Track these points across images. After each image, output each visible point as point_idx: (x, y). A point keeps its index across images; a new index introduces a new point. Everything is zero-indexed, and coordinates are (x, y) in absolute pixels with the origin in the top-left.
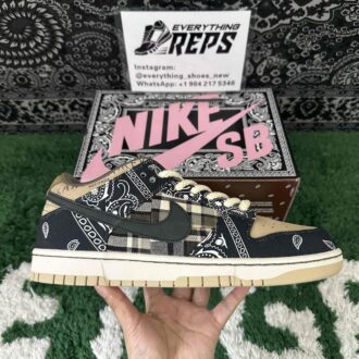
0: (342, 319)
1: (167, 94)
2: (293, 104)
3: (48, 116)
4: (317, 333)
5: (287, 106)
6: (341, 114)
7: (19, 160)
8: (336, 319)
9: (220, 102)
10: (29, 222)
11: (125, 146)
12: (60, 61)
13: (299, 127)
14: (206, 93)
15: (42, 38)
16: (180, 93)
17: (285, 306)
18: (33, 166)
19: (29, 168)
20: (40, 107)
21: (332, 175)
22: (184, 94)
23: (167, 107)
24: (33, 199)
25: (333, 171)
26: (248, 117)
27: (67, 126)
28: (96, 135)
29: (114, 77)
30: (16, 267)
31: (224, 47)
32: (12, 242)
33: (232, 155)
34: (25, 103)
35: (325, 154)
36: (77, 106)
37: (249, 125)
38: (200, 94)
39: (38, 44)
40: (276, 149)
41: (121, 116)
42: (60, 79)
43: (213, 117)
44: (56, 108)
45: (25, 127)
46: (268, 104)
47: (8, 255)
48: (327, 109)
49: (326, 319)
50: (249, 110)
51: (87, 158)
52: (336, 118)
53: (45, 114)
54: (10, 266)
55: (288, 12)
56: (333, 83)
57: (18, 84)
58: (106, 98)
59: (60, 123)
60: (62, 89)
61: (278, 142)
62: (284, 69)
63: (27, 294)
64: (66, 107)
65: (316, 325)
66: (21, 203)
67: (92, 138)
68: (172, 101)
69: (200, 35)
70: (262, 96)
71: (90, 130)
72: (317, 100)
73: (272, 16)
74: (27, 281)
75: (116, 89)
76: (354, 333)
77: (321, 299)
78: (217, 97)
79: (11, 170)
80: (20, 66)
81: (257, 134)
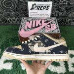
2: (60, 20)
12: (16, 11)
20: (11, 20)
28: (22, 25)
29: (26, 14)
36: (18, 20)
37: (52, 24)
39: (12, 7)
40: (57, 28)
41: (27, 22)
42: (16, 14)
44: (14, 20)
45: (8, 24)
46: (55, 20)
48: (67, 22)
55: (59, 2)
56: (68, 16)
62: (58, 13)
68: (37, 19)
69: (43, 6)
72: (65, 20)
73: (56, 3)
80: (8, 12)
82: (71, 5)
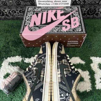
0: (97, 73)
1: (48, 7)
2: (87, 10)
3: (13, 15)
4: (89, 77)
5: (85, 11)
7: (5, 28)
8: (95, 73)
9: (64, 10)
10: (9, 46)
11: (35, 24)
13: (88, 18)
14: (60, 7)
16: (52, 7)
17: (81, 70)
18: (10, 30)
19: (9, 30)
20: (10, 12)
21: (97, 33)
22: (53, 7)
23: (48, 11)
24: (10, 40)
25: (97, 32)
26: (72, 14)
27: (19, 18)
28: (26, 20)
29: (32, 2)
30: (6, 59)
32: (5, 51)
33: (67, 27)
34: (6, 11)
35: (95, 26)
36: (21, 11)
37: (72, 17)
38: (58, 7)
40: (80, 25)
41: (34, 14)
42: (16, 3)
43: (62, 15)
44: (15, 12)
45: (7, 18)
46: (79, 10)
47: (4, 55)
48: (97, 12)
49: (92, 73)
50: (73, 12)
51: (23, 28)
52: (100, 15)
53: (12, 14)
54: (5, 58)
56: (100, 4)
58: (29, 9)
59: (17, 17)
60: (16, 6)
61: (81, 23)
63: (10, 66)
64: (18, 12)
65: (89, 75)
66: (7, 40)
67: (25, 21)
68: (49, 10)
70: (77, 8)
71: (25, 19)
72: (94, 9)
74: (9, 62)
75: (33, 6)
76: (99, 77)
77: (91, 68)
78: (63, 8)
79: (3, 31)
81: (75, 20)
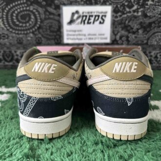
6: (156, 61)
12: (37, 32)
15: (32, 22)
29: (58, 40)
31: (102, 21)
39: (30, 25)
52: (154, 63)
55: (125, 12)
56: (149, 44)
57: (18, 43)
62: (128, 37)
69: (92, 16)
73: (120, 14)
80: (21, 34)
82: (150, 17)
